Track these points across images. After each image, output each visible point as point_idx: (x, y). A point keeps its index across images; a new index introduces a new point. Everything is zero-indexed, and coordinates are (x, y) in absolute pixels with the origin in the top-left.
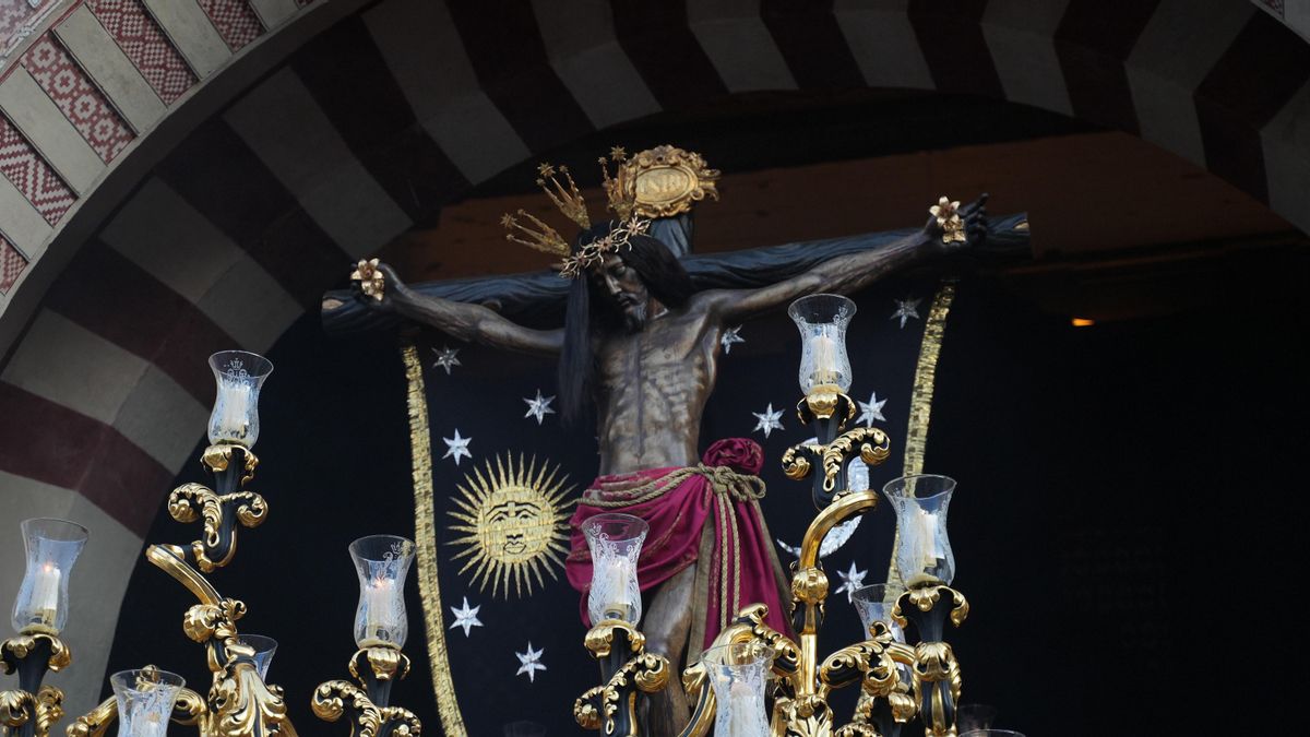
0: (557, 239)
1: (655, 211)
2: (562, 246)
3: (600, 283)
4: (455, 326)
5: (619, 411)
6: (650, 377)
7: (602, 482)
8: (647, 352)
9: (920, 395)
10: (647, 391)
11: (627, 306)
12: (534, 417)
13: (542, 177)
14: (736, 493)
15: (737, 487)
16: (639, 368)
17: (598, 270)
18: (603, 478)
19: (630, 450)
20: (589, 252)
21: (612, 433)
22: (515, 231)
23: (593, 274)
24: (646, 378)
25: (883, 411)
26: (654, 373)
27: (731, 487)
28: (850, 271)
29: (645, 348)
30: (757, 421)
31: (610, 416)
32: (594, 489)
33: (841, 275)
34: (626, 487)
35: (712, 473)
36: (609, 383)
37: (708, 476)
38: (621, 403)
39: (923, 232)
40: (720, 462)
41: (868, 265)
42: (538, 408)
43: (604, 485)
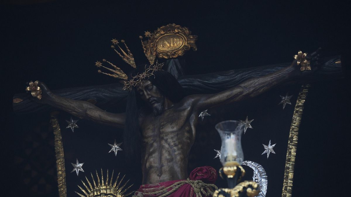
0: (121, 72)
1: (167, 55)
2: (124, 75)
3: (141, 93)
4: (75, 111)
5: (151, 154)
6: (165, 138)
7: (143, 188)
8: (163, 125)
9: (292, 142)
10: (164, 144)
11: (154, 104)
12: (113, 152)
13: (113, 45)
14: (204, 192)
15: (205, 189)
16: (160, 133)
17: (140, 88)
18: (143, 186)
19: (156, 172)
20: (135, 80)
21: (148, 165)
22: (101, 68)
23: (138, 89)
24: (163, 138)
25: (274, 148)
26: (166, 136)
27: (202, 190)
28: (258, 85)
29: (163, 124)
30: (217, 153)
31: (147, 156)
32: (139, 191)
33: (253, 87)
34: (154, 191)
35: (193, 183)
36: (146, 140)
37: (191, 184)
38: (151, 150)
39: (291, 66)
40: (197, 178)
41: (266, 82)
42: (115, 148)
43: (144, 189)
